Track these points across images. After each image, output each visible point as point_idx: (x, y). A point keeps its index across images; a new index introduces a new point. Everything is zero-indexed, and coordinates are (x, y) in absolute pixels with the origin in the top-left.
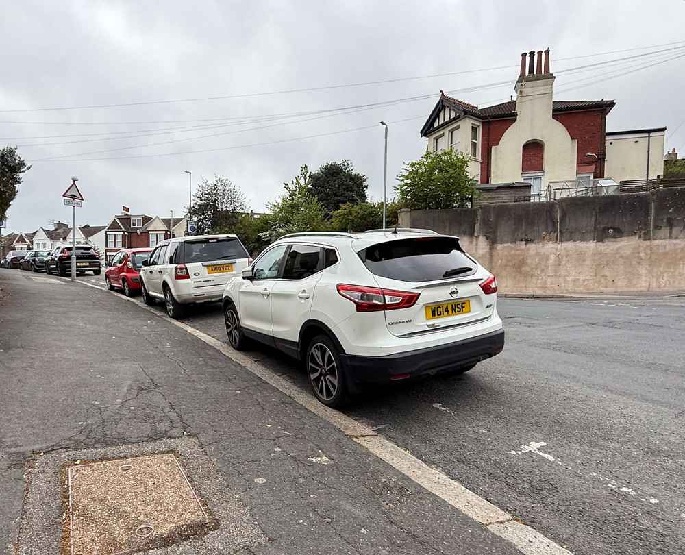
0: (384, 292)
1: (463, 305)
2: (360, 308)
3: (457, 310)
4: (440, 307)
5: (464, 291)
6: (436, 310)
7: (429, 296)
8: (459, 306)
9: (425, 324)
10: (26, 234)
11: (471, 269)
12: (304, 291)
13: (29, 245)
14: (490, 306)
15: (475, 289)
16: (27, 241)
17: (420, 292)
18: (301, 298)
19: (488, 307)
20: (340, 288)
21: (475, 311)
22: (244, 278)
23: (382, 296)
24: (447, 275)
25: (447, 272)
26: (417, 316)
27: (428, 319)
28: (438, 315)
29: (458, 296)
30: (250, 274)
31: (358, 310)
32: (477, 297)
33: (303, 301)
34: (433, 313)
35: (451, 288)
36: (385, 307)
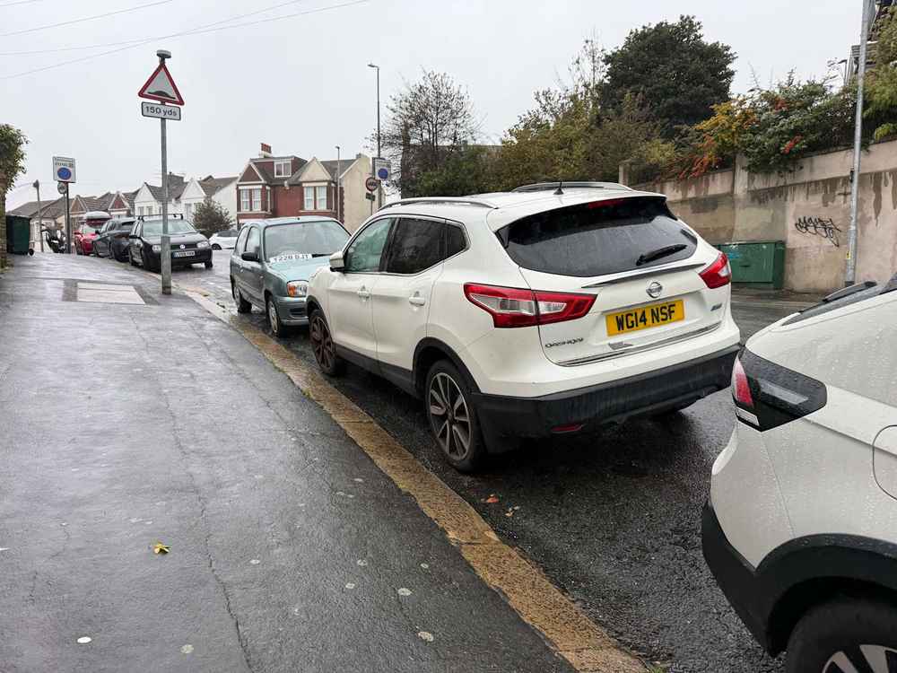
0: (537, 296)
1: (672, 309)
2: (500, 322)
3: (661, 316)
4: (631, 315)
5: (671, 286)
6: (625, 320)
7: (612, 298)
8: (664, 311)
9: (607, 342)
10: (124, 194)
11: (683, 247)
12: (417, 294)
13: (129, 211)
14: (719, 307)
15: (693, 281)
16: (126, 204)
17: (596, 293)
18: (412, 303)
19: (714, 308)
20: (469, 289)
21: (693, 316)
22: (332, 270)
23: (533, 302)
24: (643, 261)
25: (642, 257)
26: (593, 331)
27: (610, 334)
28: (628, 327)
29: (663, 295)
30: (341, 264)
31: (496, 325)
32: (696, 295)
33: (415, 309)
34: (620, 325)
35: (649, 283)
36: (538, 320)
